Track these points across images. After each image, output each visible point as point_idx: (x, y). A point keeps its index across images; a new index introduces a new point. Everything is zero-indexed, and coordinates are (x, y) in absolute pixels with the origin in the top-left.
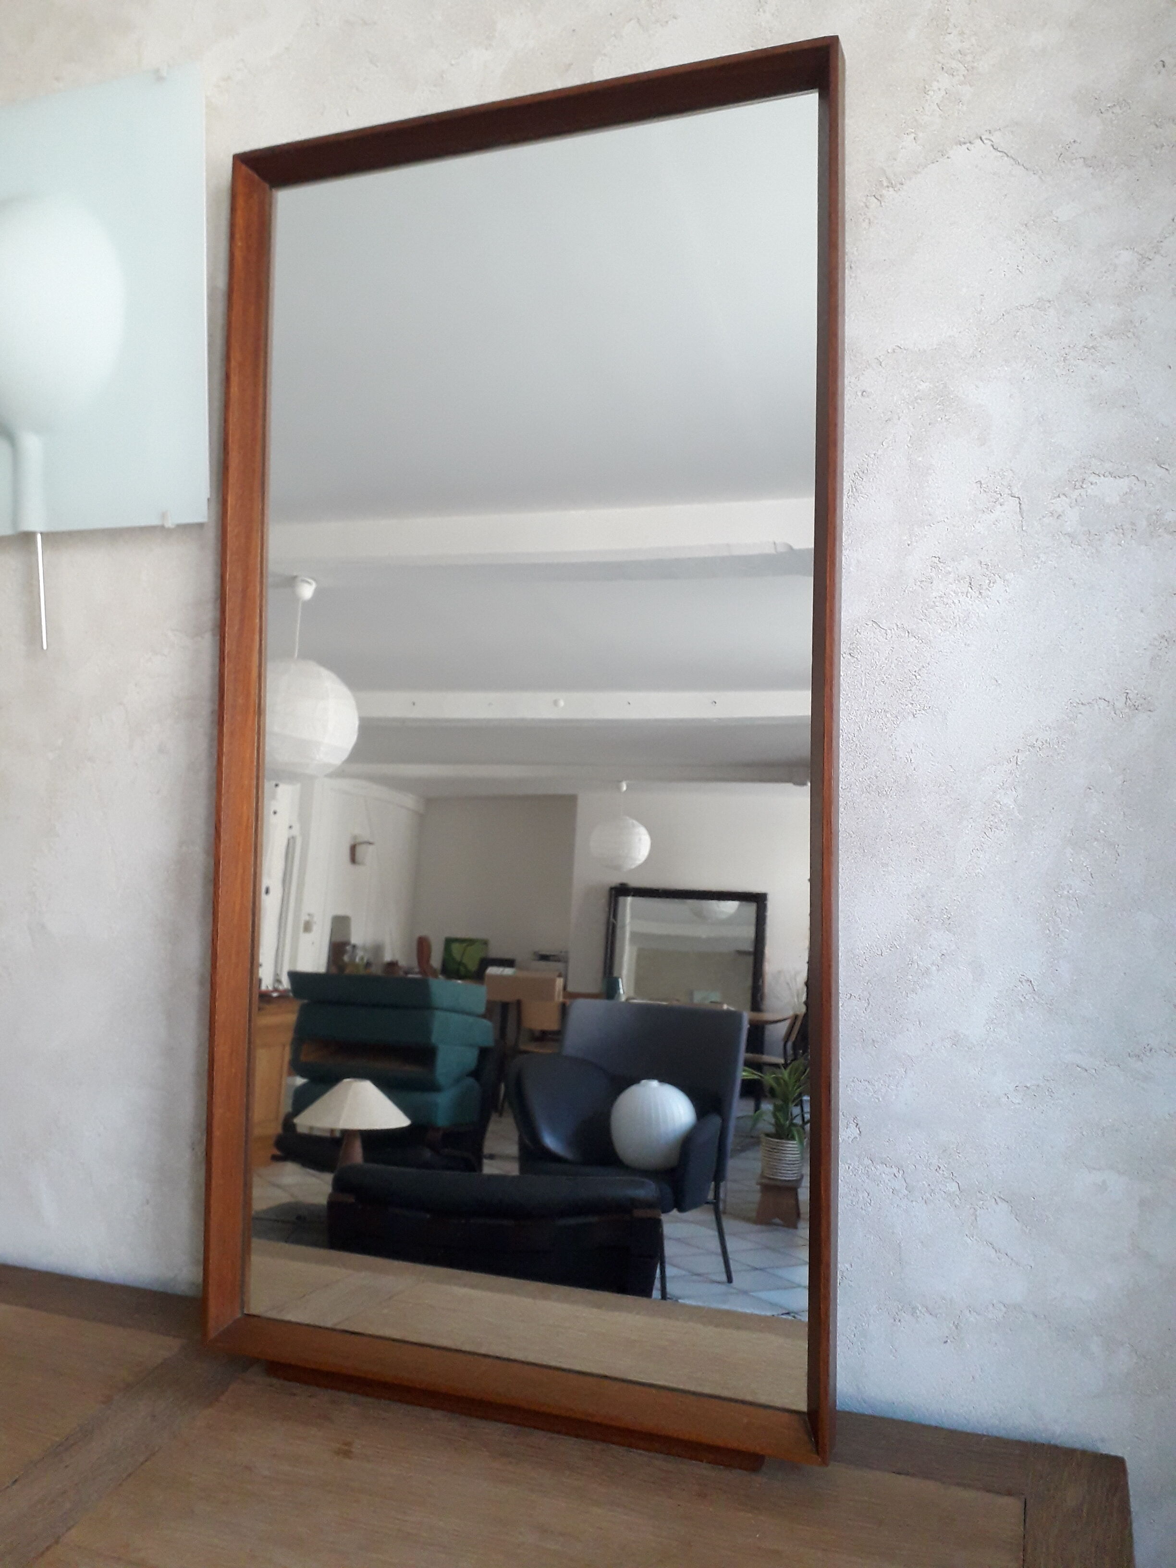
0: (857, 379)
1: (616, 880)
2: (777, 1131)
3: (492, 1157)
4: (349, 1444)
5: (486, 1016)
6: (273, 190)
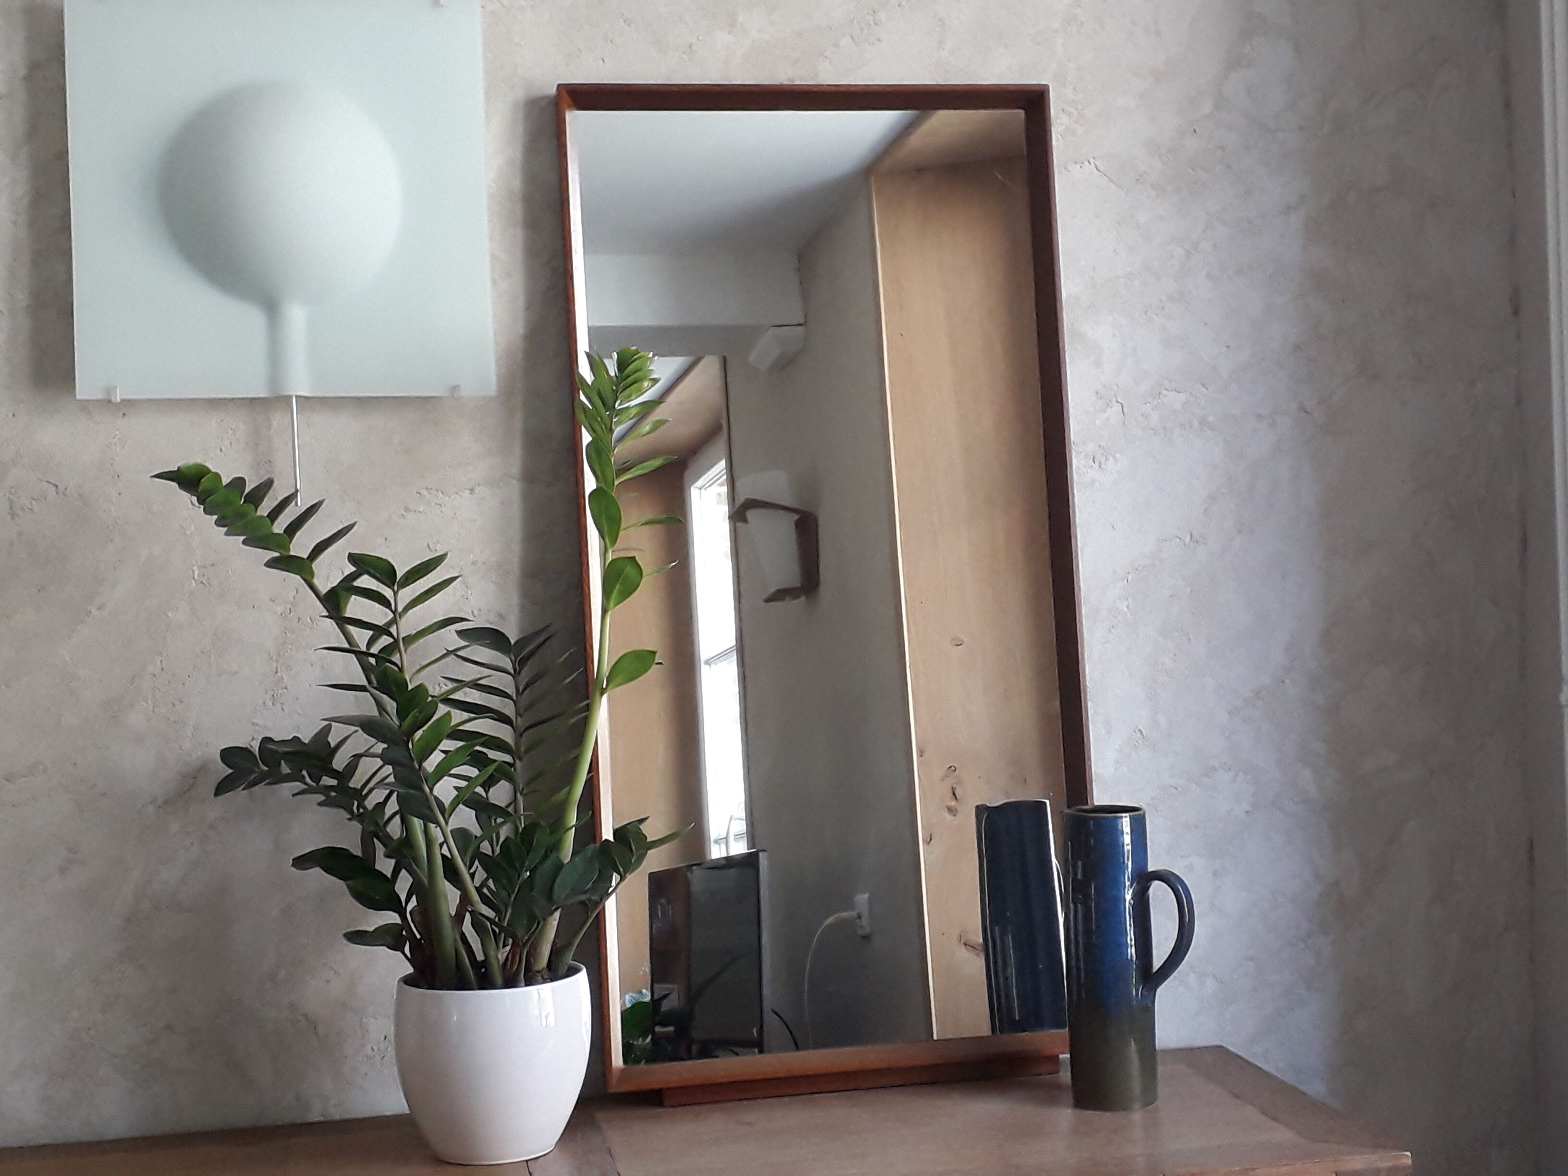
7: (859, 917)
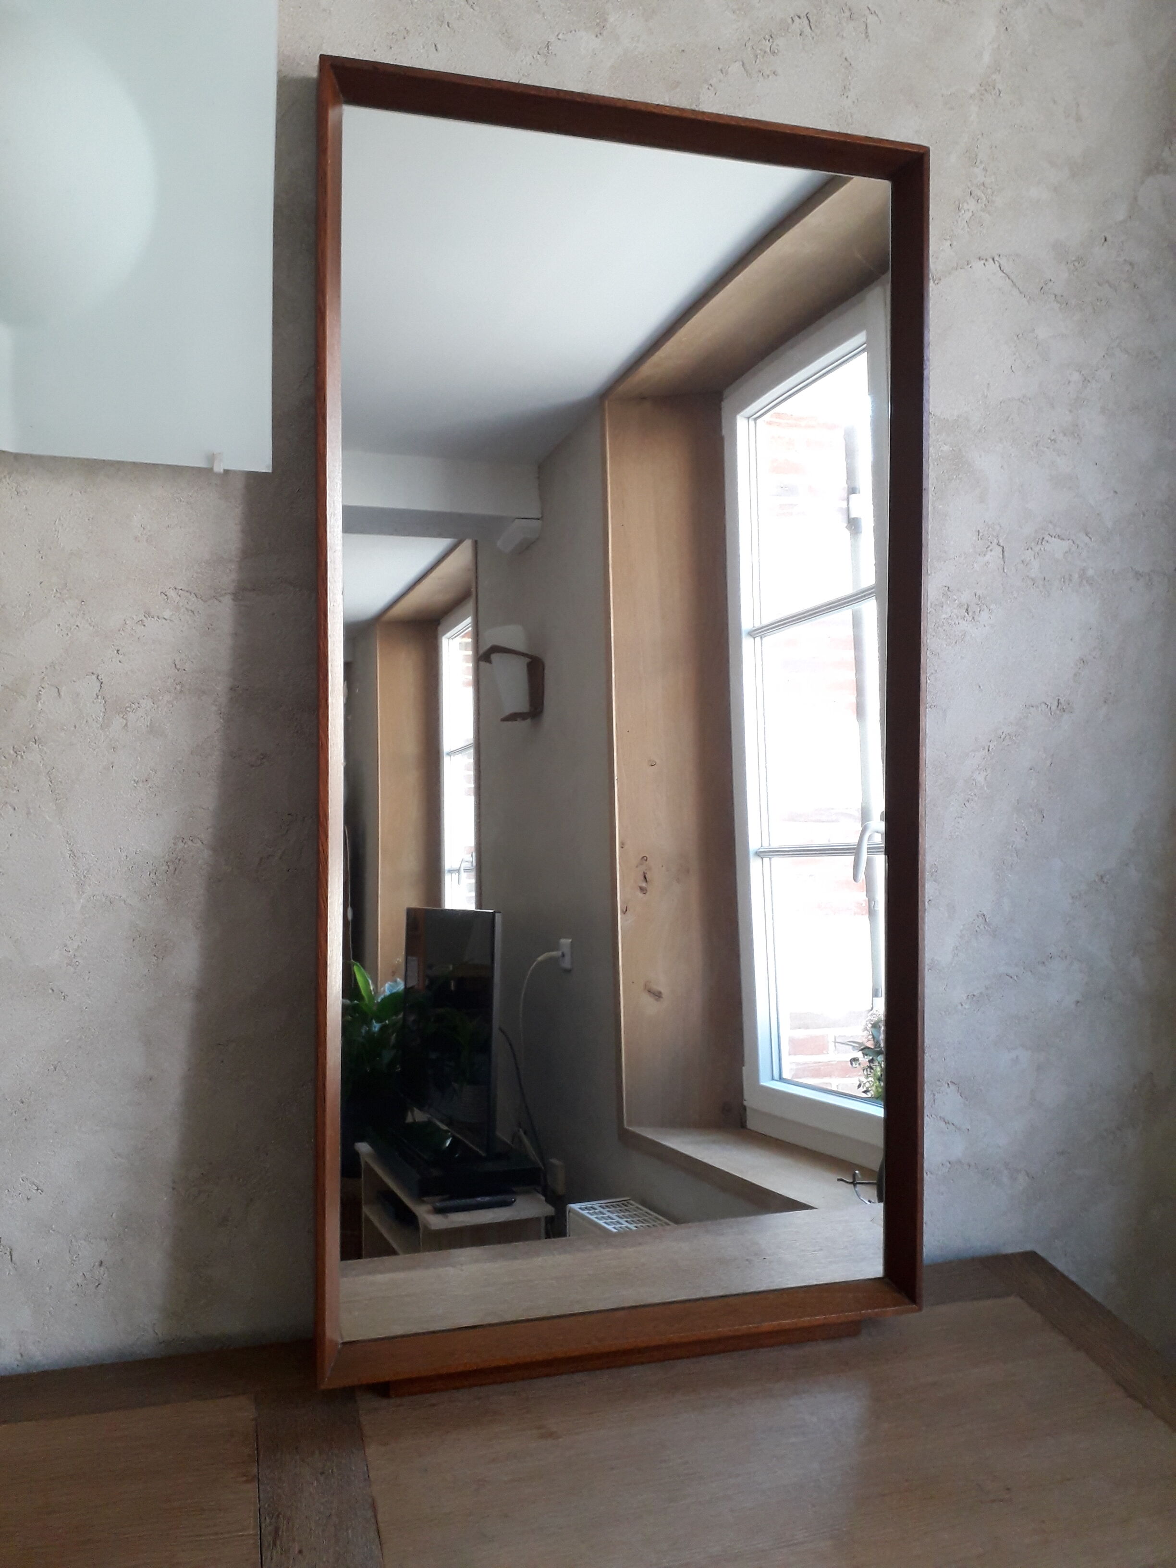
7: (563, 955)
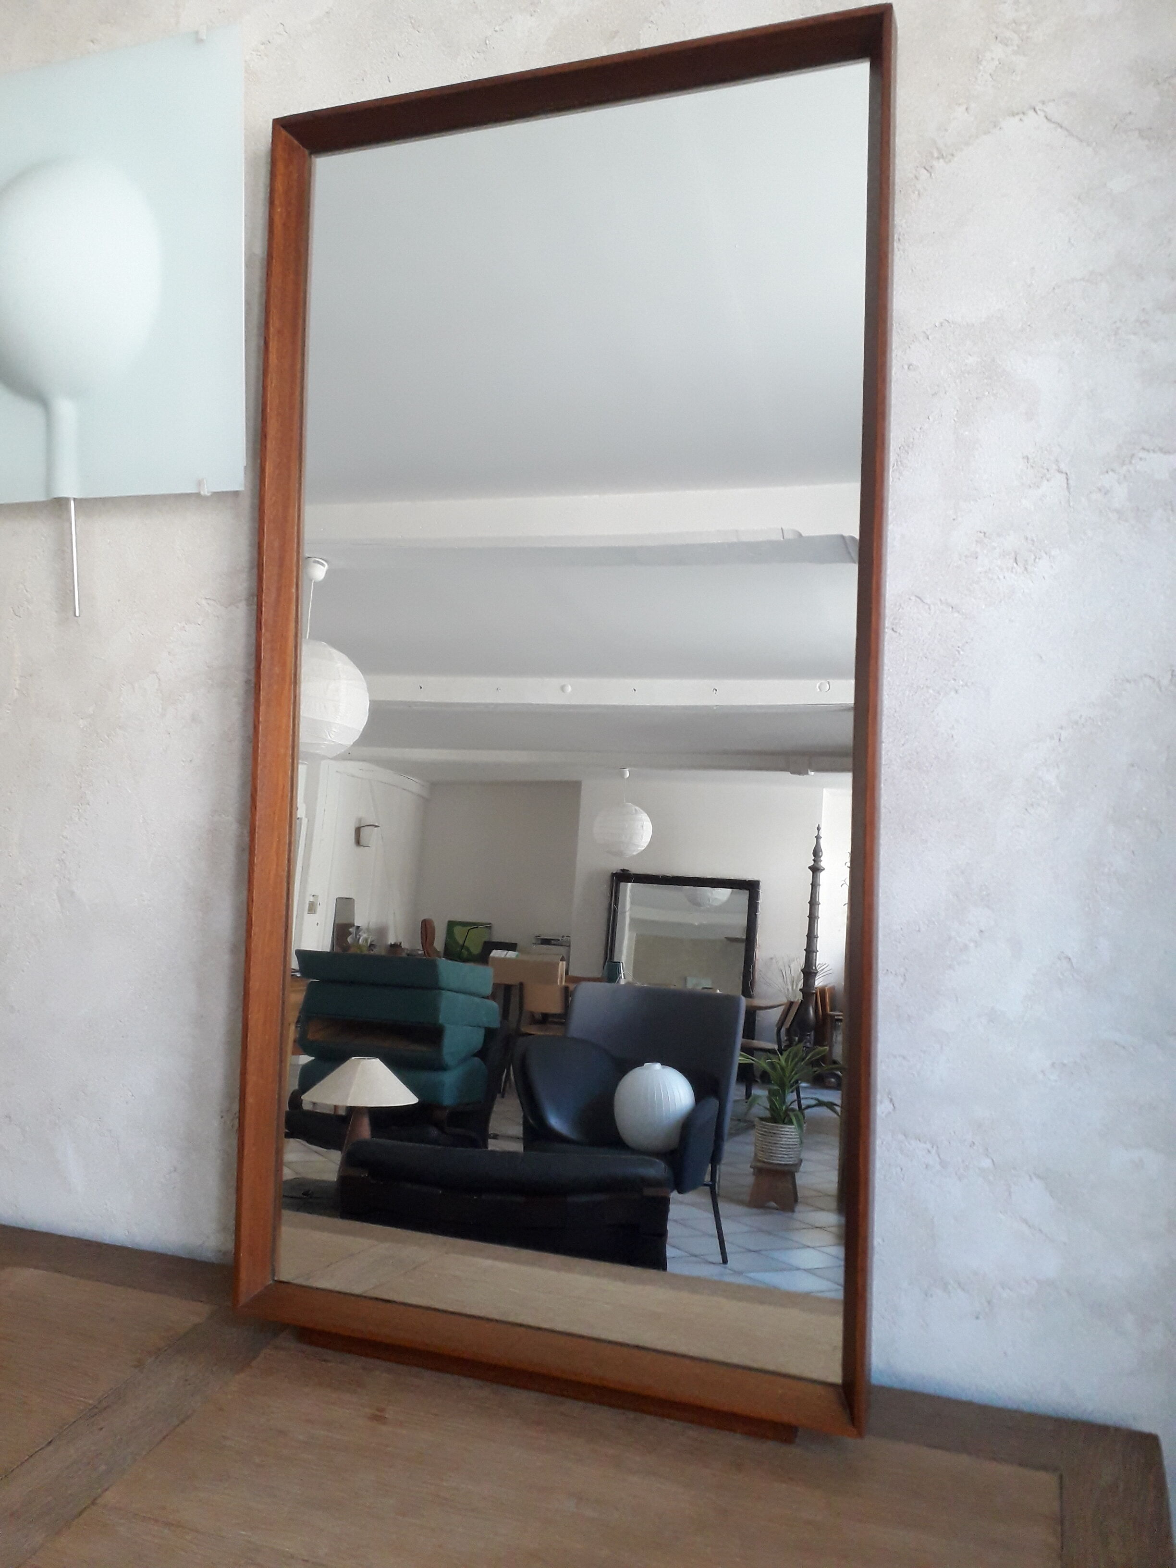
0: (904, 353)
1: (617, 866)
2: (772, 1115)
3: (495, 1137)
4: (382, 1410)
5: (493, 997)
6: (313, 156)
